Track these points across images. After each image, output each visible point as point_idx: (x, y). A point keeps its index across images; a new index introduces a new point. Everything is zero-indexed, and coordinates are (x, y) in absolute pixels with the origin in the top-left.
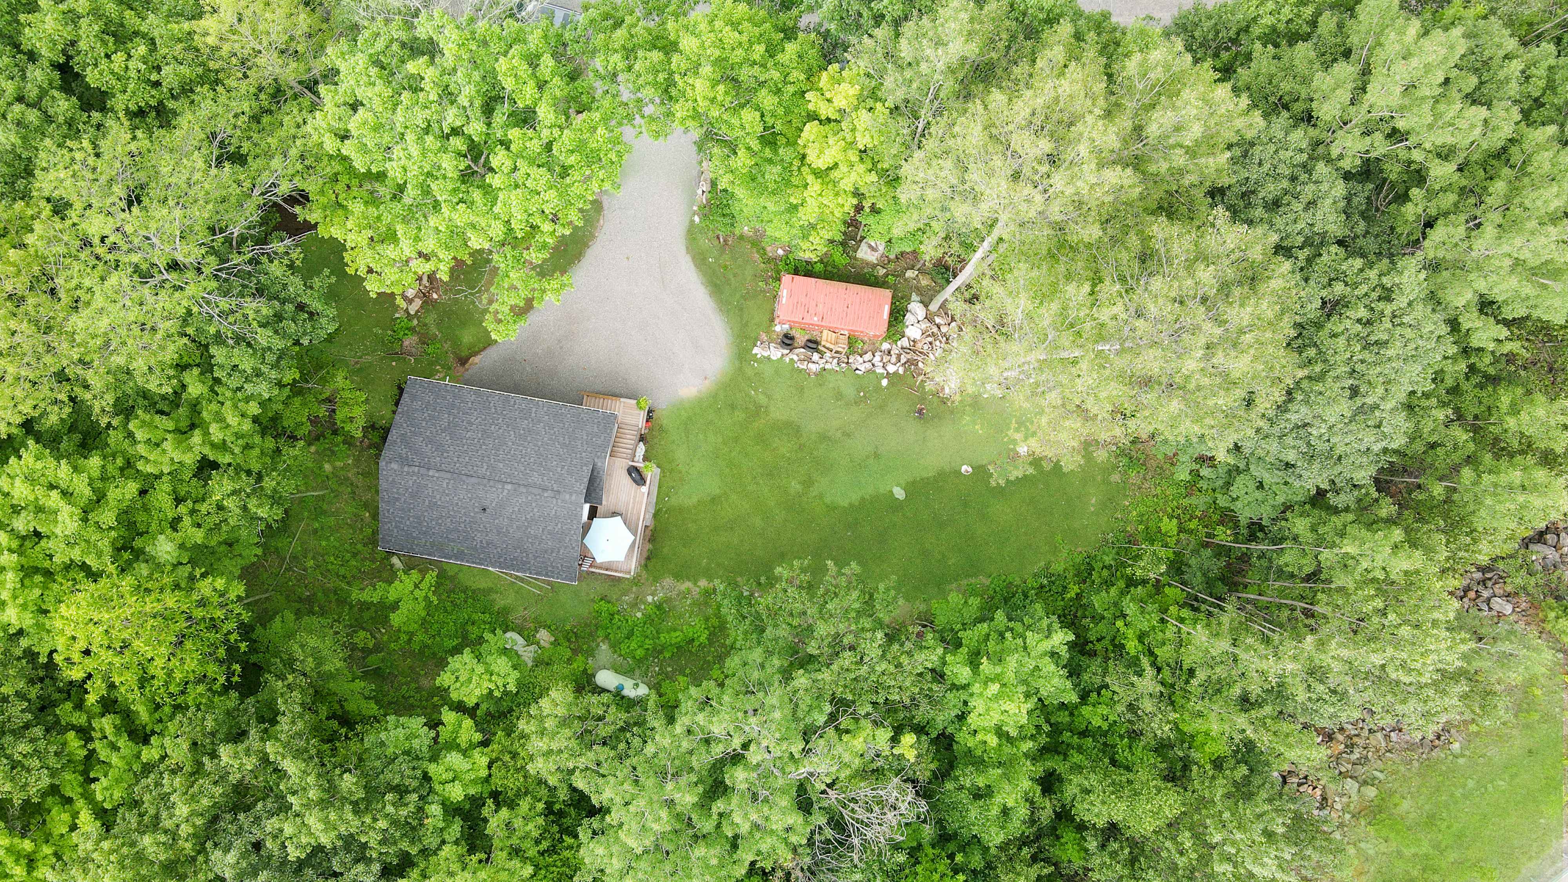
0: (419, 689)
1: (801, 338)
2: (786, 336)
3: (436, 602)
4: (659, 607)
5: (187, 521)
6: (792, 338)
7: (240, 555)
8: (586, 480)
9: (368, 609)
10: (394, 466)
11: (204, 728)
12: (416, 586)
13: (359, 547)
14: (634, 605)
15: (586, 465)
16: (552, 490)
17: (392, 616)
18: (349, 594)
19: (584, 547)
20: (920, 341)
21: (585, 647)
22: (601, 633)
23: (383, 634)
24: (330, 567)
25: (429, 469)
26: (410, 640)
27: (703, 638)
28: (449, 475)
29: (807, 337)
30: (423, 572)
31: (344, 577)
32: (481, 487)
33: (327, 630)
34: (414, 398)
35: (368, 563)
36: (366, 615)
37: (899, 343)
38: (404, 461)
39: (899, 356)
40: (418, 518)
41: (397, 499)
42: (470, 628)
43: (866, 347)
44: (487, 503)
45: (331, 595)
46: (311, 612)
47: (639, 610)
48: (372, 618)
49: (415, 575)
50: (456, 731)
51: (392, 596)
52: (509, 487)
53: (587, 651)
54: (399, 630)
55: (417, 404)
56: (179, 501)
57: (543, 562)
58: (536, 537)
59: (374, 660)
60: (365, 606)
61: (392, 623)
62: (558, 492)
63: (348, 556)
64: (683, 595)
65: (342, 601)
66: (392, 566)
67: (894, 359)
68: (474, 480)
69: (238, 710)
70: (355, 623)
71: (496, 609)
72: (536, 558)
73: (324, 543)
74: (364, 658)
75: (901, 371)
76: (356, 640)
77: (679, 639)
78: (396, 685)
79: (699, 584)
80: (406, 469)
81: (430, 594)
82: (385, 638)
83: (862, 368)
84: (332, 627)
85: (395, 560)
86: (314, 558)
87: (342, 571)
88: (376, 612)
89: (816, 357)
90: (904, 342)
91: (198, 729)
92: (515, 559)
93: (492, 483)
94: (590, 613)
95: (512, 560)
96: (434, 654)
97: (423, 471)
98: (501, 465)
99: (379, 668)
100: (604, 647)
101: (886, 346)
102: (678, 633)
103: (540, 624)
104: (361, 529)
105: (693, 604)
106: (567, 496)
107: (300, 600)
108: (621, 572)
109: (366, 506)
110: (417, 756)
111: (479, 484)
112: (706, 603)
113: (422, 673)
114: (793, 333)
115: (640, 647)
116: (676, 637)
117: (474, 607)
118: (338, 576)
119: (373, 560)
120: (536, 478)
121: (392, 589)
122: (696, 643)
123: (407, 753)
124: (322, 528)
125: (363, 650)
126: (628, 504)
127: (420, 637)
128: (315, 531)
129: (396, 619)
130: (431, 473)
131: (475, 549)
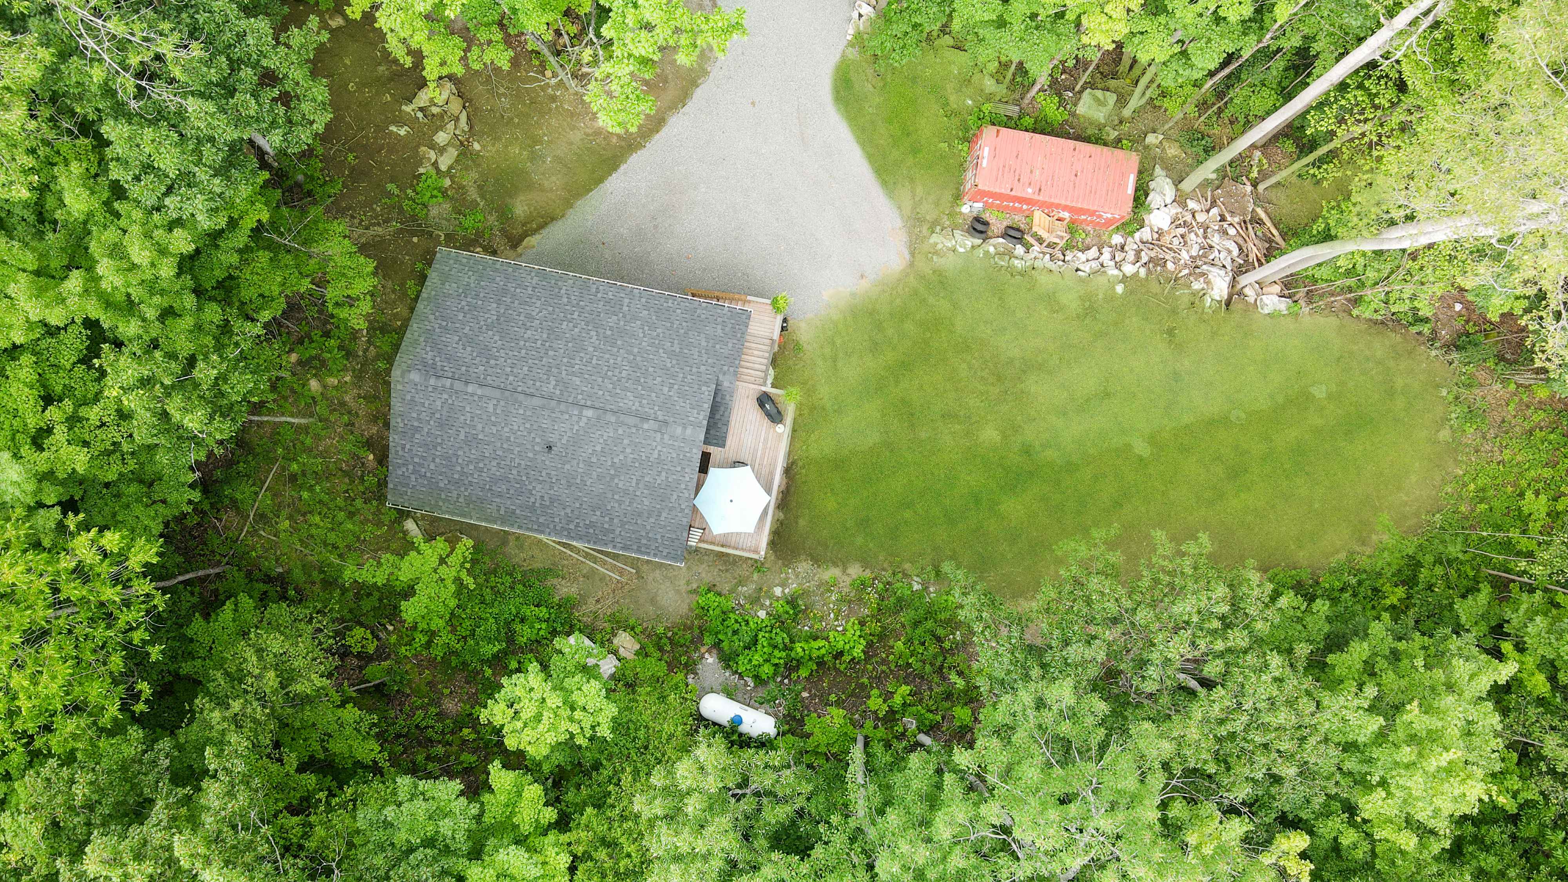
0: (441, 716)
1: (997, 222)
2: (977, 219)
3: (472, 587)
4: (792, 602)
5: (60, 434)
6: (986, 224)
7: (164, 502)
8: (707, 406)
9: (369, 595)
10: (415, 376)
11: (71, 797)
12: (442, 561)
13: (359, 503)
14: (755, 600)
15: (706, 384)
16: (656, 420)
17: (404, 605)
18: (340, 570)
19: (695, 509)
20: (1168, 232)
21: (684, 659)
22: (708, 640)
23: (389, 633)
24: (314, 531)
25: (467, 383)
26: (429, 644)
27: (858, 652)
28: (497, 393)
29: (1005, 224)
30: (453, 542)
31: (335, 547)
32: (546, 413)
33: (302, 626)
34: (445, 278)
35: (369, 527)
36: (367, 604)
37: (1137, 235)
38: (430, 369)
39: (1138, 253)
40: (448, 458)
41: (417, 429)
42: (518, 627)
43: (1088, 240)
44: (553, 438)
45: (315, 574)
46: (284, 597)
47: (762, 606)
48: (374, 609)
49: (440, 544)
50: (512, 805)
51: (405, 575)
52: (589, 413)
53: (686, 665)
54: (414, 628)
55: (450, 288)
56: (48, 400)
57: (634, 532)
58: (626, 492)
59: (376, 672)
60: (362, 590)
61: (404, 615)
62: (666, 422)
63: (341, 515)
64: (828, 587)
65: (330, 584)
66: (405, 533)
67: (1131, 256)
68: (536, 402)
69: (140, 762)
70: (348, 616)
71: (556, 599)
72: (623, 524)
73: (305, 495)
74: (361, 668)
75: (1143, 272)
76: (350, 641)
77: (823, 651)
78: (407, 708)
79: (850, 571)
80: (432, 381)
81: (464, 575)
82: (393, 639)
83: (1087, 268)
84: (310, 621)
85: (410, 525)
86: (290, 517)
87: (332, 537)
88: (380, 600)
89: (1019, 250)
90: (1145, 234)
91: (59, 799)
92: (592, 525)
93: (563, 407)
94: (691, 610)
95: (587, 527)
96: (465, 664)
97: (458, 385)
98: (577, 381)
99: (383, 684)
100: (711, 659)
101: (1117, 239)
102: (821, 643)
103: (619, 624)
104: (362, 477)
105: (842, 600)
106: (679, 430)
107: (268, 579)
108: (742, 549)
109: (369, 444)
110: (447, 846)
111: (543, 408)
112: (860, 599)
113: (446, 691)
114: (986, 216)
115: (767, 661)
116: (818, 648)
117: (525, 596)
118: (325, 544)
119: (379, 524)
120: (629, 401)
121: (405, 564)
122: (847, 658)
123: (429, 842)
124: (304, 473)
125: (359, 656)
126: (756, 450)
127: (445, 638)
128: (293, 478)
129: (410, 610)
130: (470, 389)
131: (532, 508)
